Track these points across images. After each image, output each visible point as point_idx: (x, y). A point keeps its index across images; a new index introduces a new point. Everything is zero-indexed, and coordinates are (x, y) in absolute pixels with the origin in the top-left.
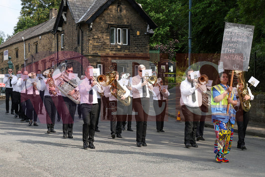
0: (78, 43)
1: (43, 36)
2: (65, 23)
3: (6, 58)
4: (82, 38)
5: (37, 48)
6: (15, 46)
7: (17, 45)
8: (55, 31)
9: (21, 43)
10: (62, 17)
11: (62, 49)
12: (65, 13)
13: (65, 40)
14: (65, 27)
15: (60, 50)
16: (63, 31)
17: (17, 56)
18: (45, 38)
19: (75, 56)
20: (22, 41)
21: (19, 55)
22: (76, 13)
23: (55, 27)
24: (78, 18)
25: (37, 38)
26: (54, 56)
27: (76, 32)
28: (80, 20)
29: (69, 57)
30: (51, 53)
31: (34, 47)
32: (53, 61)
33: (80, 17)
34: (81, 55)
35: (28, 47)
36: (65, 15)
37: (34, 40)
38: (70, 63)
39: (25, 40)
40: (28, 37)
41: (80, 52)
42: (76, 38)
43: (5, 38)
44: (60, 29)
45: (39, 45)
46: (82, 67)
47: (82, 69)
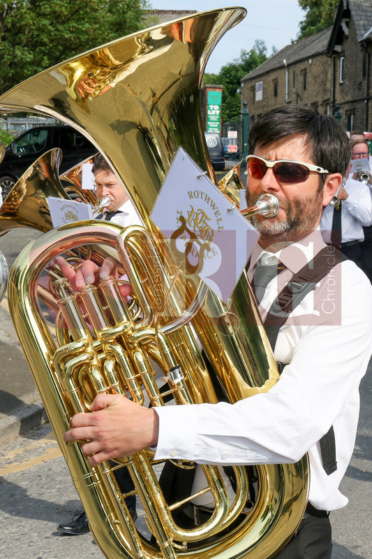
0: (364, 75)
1: (315, 59)
2: (347, 37)
3: (259, 96)
4: (369, 66)
5: (305, 80)
6: (273, 76)
7: (276, 73)
8: (330, 52)
9: (282, 71)
10: (341, 27)
11: (341, 84)
12: (347, 20)
13: (345, 69)
14: (348, 44)
15: (337, 86)
16: (343, 51)
17: (276, 94)
18: (318, 63)
19: (358, 98)
20: (282, 67)
21: (279, 91)
22: (362, 22)
23: (331, 45)
24: (363, 32)
25: (306, 62)
26: (329, 97)
27: (361, 55)
28: (366, 35)
29: (351, 99)
30: (325, 91)
31: (301, 78)
32: (327, 104)
33: (366, 30)
34: (366, 95)
35: (292, 78)
36: (347, 24)
37: (302, 66)
38: (352, 110)
39: (289, 65)
40: (293, 60)
41: (366, 91)
42: (360, 66)
44: (338, 48)
45: (309, 75)
46: (367, 117)
47: (367, 120)
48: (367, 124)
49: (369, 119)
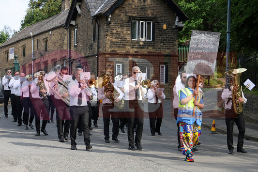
0: (94, 39)
1: (54, 32)
2: (80, 15)
3: (12, 56)
4: (98, 33)
5: (46, 45)
6: (22, 43)
7: (24, 41)
8: (68, 25)
9: (29, 40)
10: (76, 8)
11: (75, 46)
12: (80, 4)
13: (79, 36)
14: (80, 20)
15: (72, 48)
16: (77, 25)
17: (24, 55)
18: (56, 34)
19: (90, 55)
20: (30, 37)
21: (26, 53)
22: (93, 4)
23: (68, 20)
24: (94, 10)
25: (47, 34)
26: (66, 55)
27: (92, 27)
28: (97, 12)
29: (84, 56)
30: (62, 51)
31: (43, 44)
32: (64, 60)
33: (96, 9)
34: (96, 53)
35: (36, 44)
36: (80, 6)
37: (44, 36)
38: (84, 63)
39: (34, 36)
40: (36, 33)
41: (96, 50)
42: (91, 33)
43: (11, 34)
44: (73, 23)
45: (49, 41)
46: (98, 67)
47: (98, 69)
48: (98, 72)
49: (99, 68)
